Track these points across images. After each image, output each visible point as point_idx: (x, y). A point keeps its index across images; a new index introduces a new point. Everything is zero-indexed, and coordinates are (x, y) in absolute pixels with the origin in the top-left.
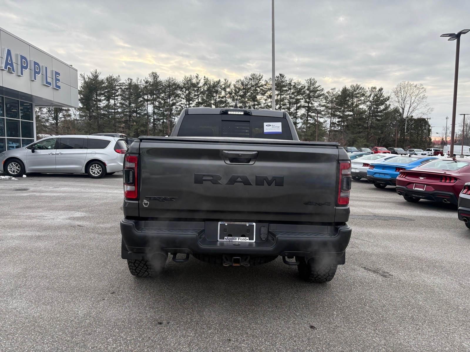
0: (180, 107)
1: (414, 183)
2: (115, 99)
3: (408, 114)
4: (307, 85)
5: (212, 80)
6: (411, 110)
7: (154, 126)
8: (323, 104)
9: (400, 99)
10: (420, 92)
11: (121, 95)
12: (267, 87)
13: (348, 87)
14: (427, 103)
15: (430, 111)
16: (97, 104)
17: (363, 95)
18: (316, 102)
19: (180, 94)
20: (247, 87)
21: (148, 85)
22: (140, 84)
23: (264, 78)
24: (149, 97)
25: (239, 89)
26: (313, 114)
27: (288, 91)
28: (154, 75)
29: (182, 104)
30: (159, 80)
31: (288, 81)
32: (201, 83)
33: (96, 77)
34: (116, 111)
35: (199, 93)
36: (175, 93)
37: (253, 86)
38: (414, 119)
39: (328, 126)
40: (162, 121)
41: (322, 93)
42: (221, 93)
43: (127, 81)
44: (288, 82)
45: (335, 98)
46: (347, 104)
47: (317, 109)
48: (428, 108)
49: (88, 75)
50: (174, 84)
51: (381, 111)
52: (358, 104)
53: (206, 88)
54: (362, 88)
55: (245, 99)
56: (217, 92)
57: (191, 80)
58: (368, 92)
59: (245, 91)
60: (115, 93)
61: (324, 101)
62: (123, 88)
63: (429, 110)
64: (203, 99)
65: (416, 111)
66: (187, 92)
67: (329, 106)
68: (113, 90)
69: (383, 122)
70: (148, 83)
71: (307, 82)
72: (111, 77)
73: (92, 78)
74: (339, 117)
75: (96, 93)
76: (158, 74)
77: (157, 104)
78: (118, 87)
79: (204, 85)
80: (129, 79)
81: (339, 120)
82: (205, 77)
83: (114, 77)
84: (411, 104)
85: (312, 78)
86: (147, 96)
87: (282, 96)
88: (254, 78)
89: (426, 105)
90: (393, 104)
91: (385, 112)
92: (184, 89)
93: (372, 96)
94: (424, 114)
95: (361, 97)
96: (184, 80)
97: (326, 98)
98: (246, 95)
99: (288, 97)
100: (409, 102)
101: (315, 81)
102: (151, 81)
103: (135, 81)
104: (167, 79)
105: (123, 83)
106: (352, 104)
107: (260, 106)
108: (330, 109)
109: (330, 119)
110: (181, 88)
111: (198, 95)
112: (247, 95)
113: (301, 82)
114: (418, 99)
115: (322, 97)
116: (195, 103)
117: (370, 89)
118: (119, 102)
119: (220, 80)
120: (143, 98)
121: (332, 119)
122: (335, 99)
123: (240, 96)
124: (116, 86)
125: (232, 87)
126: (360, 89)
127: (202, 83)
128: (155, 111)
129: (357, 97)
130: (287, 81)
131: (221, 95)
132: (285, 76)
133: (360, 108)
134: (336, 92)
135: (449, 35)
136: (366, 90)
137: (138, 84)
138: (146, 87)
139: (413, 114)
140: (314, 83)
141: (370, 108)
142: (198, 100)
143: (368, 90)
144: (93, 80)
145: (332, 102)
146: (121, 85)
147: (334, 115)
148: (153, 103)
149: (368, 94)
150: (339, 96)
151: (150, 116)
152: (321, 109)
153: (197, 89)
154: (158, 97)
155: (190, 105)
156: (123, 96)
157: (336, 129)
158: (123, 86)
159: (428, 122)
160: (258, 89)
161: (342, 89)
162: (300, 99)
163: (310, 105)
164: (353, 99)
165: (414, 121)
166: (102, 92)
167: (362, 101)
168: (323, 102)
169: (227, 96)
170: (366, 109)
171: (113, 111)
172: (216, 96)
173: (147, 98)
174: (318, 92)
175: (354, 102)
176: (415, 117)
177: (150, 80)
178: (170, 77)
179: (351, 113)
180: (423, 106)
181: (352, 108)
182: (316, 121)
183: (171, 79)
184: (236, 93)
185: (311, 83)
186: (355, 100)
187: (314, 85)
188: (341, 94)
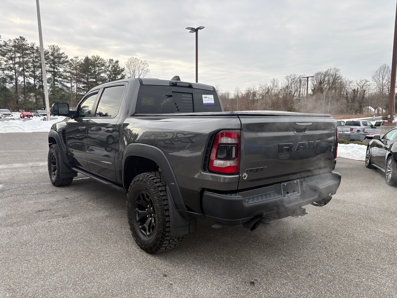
4: (50, 51)
8: (68, 70)
9: (131, 71)
12: (7, 49)
13: (90, 57)
17: (103, 65)
18: (61, 67)
26: (60, 79)
27: (31, 54)
39: (75, 91)
41: (66, 60)
44: (29, 45)
45: (79, 65)
46: (90, 72)
47: (63, 74)
52: (100, 72)
54: (102, 59)
58: (107, 63)
61: (69, 68)
67: (74, 73)
71: (50, 48)
74: (84, 83)
81: (83, 85)
85: (55, 45)
87: (25, 59)
90: (127, 74)
93: (111, 66)
95: (101, 67)
97: (71, 65)
99: (31, 60)
100: (138, 74)
101: (58, 48)
106: (95, 72)
108: (75, 75)
109: (76, 84)
115: (66, 64)
117: (109, 61)
121: (78, 85)
122: (78, 67)
126: (100, 60)
129: (98, 67)
130: (28, 44)
132: (25, 40)
133: (102, 76)
134: (79, 60)
136: (105, 61)
140: (57, 50)
141: (110, 76)
143: (107, 61)
145: (76, 69)
147: (78, 81)
150: (82, 64)
152: (67, 74)
161: (85, 58)
163: (56, 70)
164: (95, 68)
167: (103, 70)
170: (107, 77)
174: (62, 59)
179: (94, 80)
181: (94, 75)
182: (63, 85)
185: (54, 49)
186: (97, 69)
187: (57, 52)
188: (83, 62)
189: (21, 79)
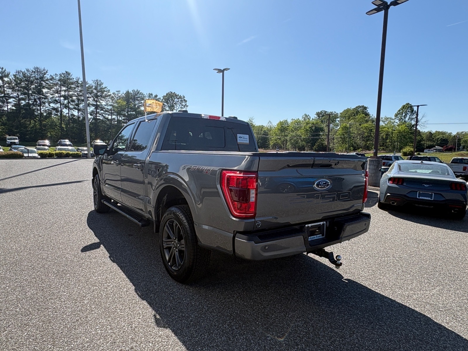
12: (54, 82)
13: (131, 91)
17: (143, 99)
18: (104, 101)
20: (30, 79)
23: (49, 73)
25: (21, 81)
26: (102, 112)
27: (76, 88)
31: (75, 79)
37: (37, 79)
41: (108, 94)
45: (120, 99)
47: (105, 107)
52: (140, 106)
55: (29, 91)
58: (147, 97)
59: (28, 83)
71: (94, 82)
85: (99, 80)
97: (112, 99)
98: (29, 87)
101: (101, 83)
107: (46, 100)
115: (108, 97)
121: (119, 117)
123: (21, 87)
125: (11, 77)
126: (140, 94)
132: (71, 74)
134: (121, 94)
136: (145, 95)
147: (119, 114)
150: (123, 97)
152: (108, 107)
160: (44, 83)
161: (125, 92)
163: (98, 103)
168: (110, 102)
174: (106, 92)
182: (104, 117)
184: (17, 84)
185: (97, 84)
186: (137, 102)
187: (101, 86)
189: (65, 111)
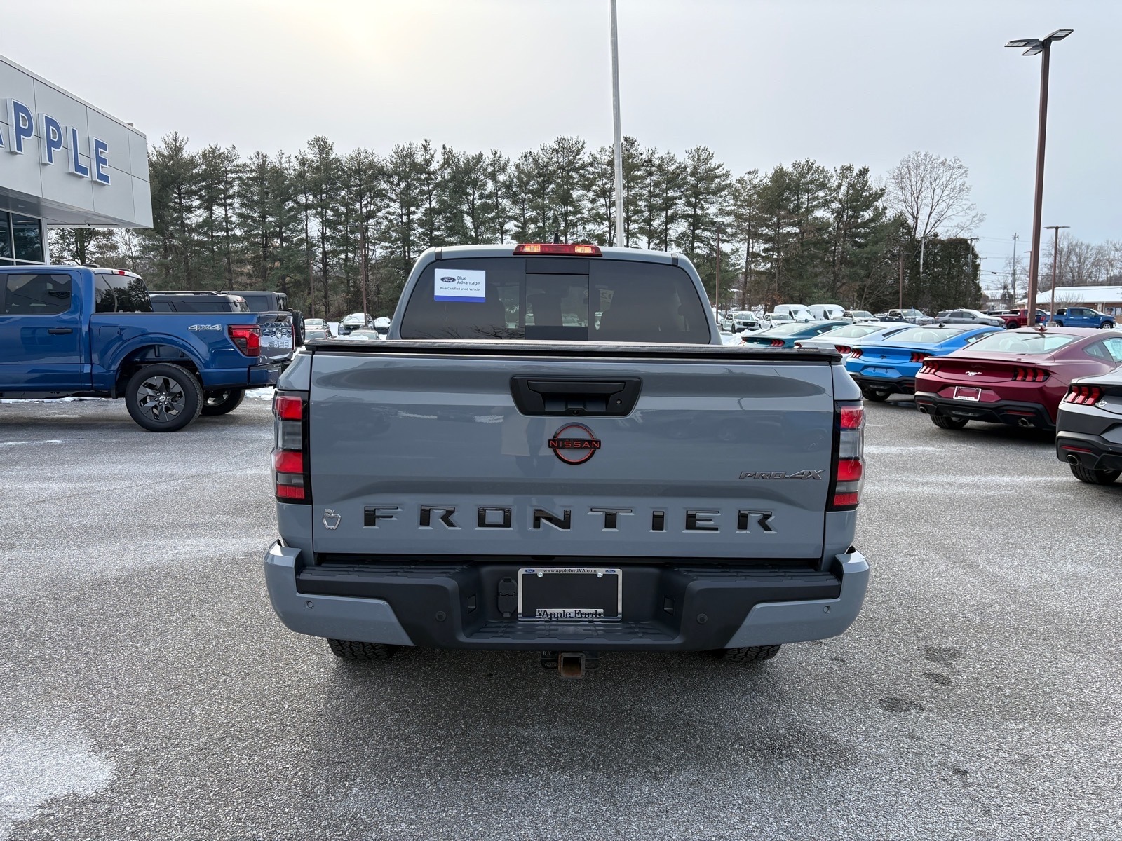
0: (385, 223)
1: (954, 385)
2: (225, 205)
3: (926, 228)
4: (689, 163)
5: (461, 153)
6: (932, 221)
7: (324, 270)
8: (729, 209)
9: (909, 195)
10: (954, 176)
11: (240, 195)
12: (596, 171)
13: (788, 167)
14: (969, 203)
15: (977, 222)
16: (181, 218)
17: (823, 186)
18: (713, 203)
19: (384, 189)
20: (548, 169)
21: (306, 168)
22: (287, 167)
23: (589, 149)
24: (311, 197)
25: (529, 175)
26: (707, 234)
27: (645, 178)
28: (320, 145)
29: (389, 213)
30: (332, 156)
31: (645, 154)
32: (435, 161)
33: (178, 149)
34: (230, 233)
35: (431, 187)
36: (373, 187)
37: (562, 168)
38: (942, 242)
39: (742, 262)
40: (343, 256)
41: (725, 182)
42: (484, 185)
43: (254, 160)
44: (645, 157)
45: (758, 193)
46: (785, 208)
47: (715, 220)
48: (972, 213)
49: (157, 147)
50: (372, 166)
51: (864, 223)
52: (812, 207)
53: (447, 173)
54: (821, 168)
55: (544, 199)
56: (475, 184)
57: (411, 154)
58: (834, 179)
59: (543, 181)
60: (227, 190)
61: (732, 202)
62: (245, 176)
63: (975, 219)
64: (441, 202)
65: (945, 223)
66: (403, 185)
67: (743, 215)
68: (218, 183)
69: (871, 251)
70: (307, 165)
71: (691, 156)
72: (214, 150)
73: (167, 154)
74: (768, 239)
75: (179, 190)
76: (330, 142)
77: (330, 214)
78: (233, 175)
79: (443, 166)
80: (259, 155)
81: (767, 246)
82: (444, 148)
83: (222, 151)
84: (932, 206)
85: (702, 148)
86: (306, 198)
87: (633, 192)
88: (563, 147)
89: (969, 208)
90: (892, 206)
91: (873, 225)
92: (395, 179)
93: (844, 188)
94: (962, 228)
95: (817, 191)
96: (393, 154)
97: (736, 195)
98: (544, 190)
99: (645, 192)
100: (928, 201)
101: (709, 154)
102: (314, 158)
103: (275, 161)
104: (352, 154)
105: (244, 165)
106: (798, 207)
107: (579, 216)
108: (745, 220)
109: (746, 244)
110: (388, 176)
111: (430, 192)
112: (547, 191)
113: (675, 158)
114: (949, 192)
115: (726, 192)
116: (422, 210)
117: (839, 171)
118: (237, 211)
119: (481, 155)
120: (296, 202)
121: (751, 245)
122: (755, 196)
123: (532, 192)
124: (226, 172)
125: (511, 170)
126: (816, 171)
127: (438, 162)
128: (326, 233)
129: (808, 191)
130: (641, 154)
131: (486, 189)
132: (636, 143)
133: (817, 218)
134: (759, 179)
135: (1025, 43)
136: (829, 175)
137: (283, 166)
138: (301, 175)
139: (938, 230)
140: (706, 159)
141: (839, 214)
142: (430, 203)
144: (171, 158)
145: (749, 203)
146: (240, 169)
147: (754, 235)
148: (321, 215)
149: (834, 182)
150: (766, 188)
151: (313, 245)
152: (724, 220)
153: (426, 178)
154: (333, 199)
155: (412, 217)
156: (245, 197)
157: (759, 268)
158: (243, 172)
159: (973, 248)
160: (575, 175)
161: (773, 172)
162: (676, 198)
163: (699, 212)
164: (800, 196)
165: (942, 244)
166: (194, 188)
167: (821, 201)
168: (730, 205)
169: (499, 193)
170: (831, 220)
171: (224, 234)
172: (474, 192)
173: (305, 201)
174: (717, 180)
175: (802, 203)
176: (943, 236)
177: (310, 157)
178: (359, 150)
179: (795, 228)
180: (960, 209)
181: (796, 215)
182: (712, 248)
183: (363, 155)
184: (522, 185)
185: (699, 159)
186: (804, 198)
187: (706, 164)
188: (770, 184)
